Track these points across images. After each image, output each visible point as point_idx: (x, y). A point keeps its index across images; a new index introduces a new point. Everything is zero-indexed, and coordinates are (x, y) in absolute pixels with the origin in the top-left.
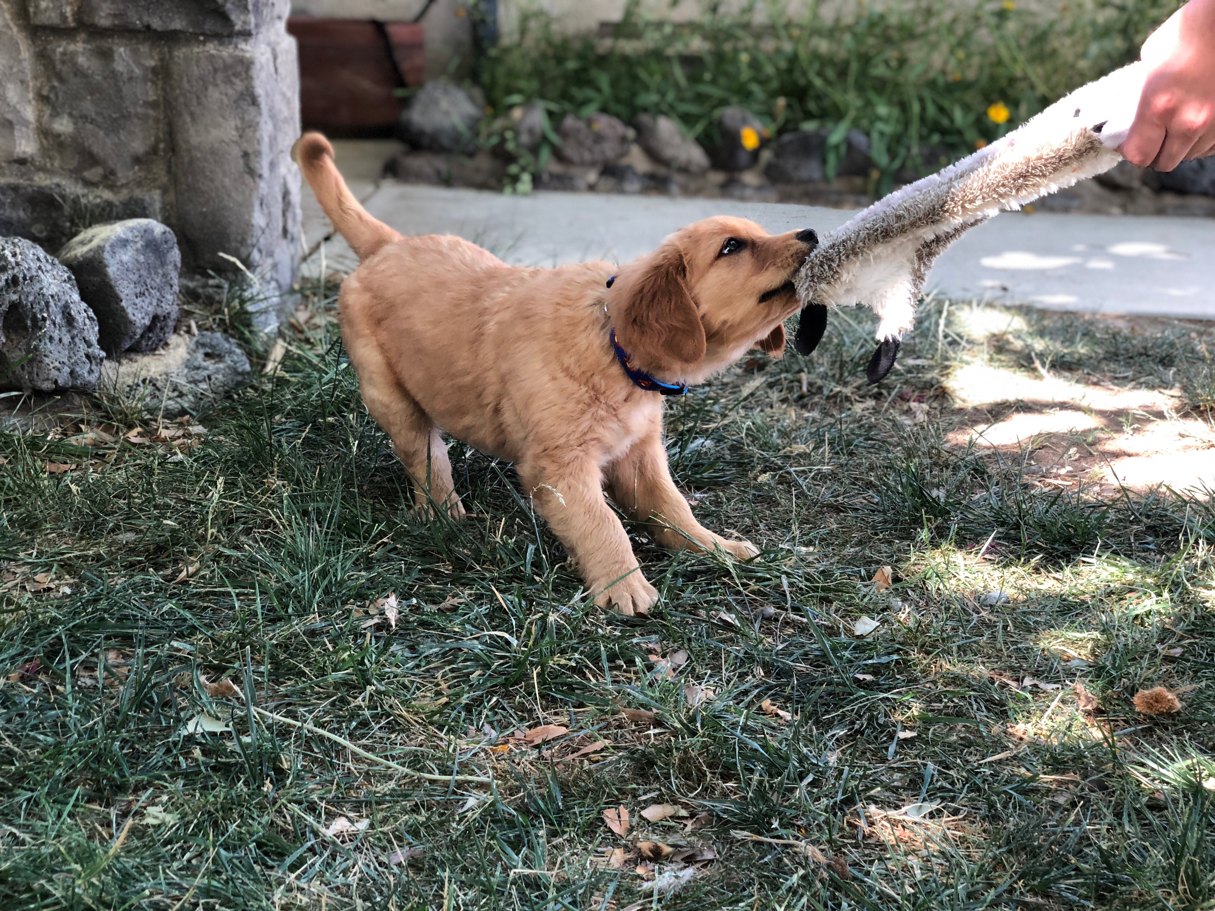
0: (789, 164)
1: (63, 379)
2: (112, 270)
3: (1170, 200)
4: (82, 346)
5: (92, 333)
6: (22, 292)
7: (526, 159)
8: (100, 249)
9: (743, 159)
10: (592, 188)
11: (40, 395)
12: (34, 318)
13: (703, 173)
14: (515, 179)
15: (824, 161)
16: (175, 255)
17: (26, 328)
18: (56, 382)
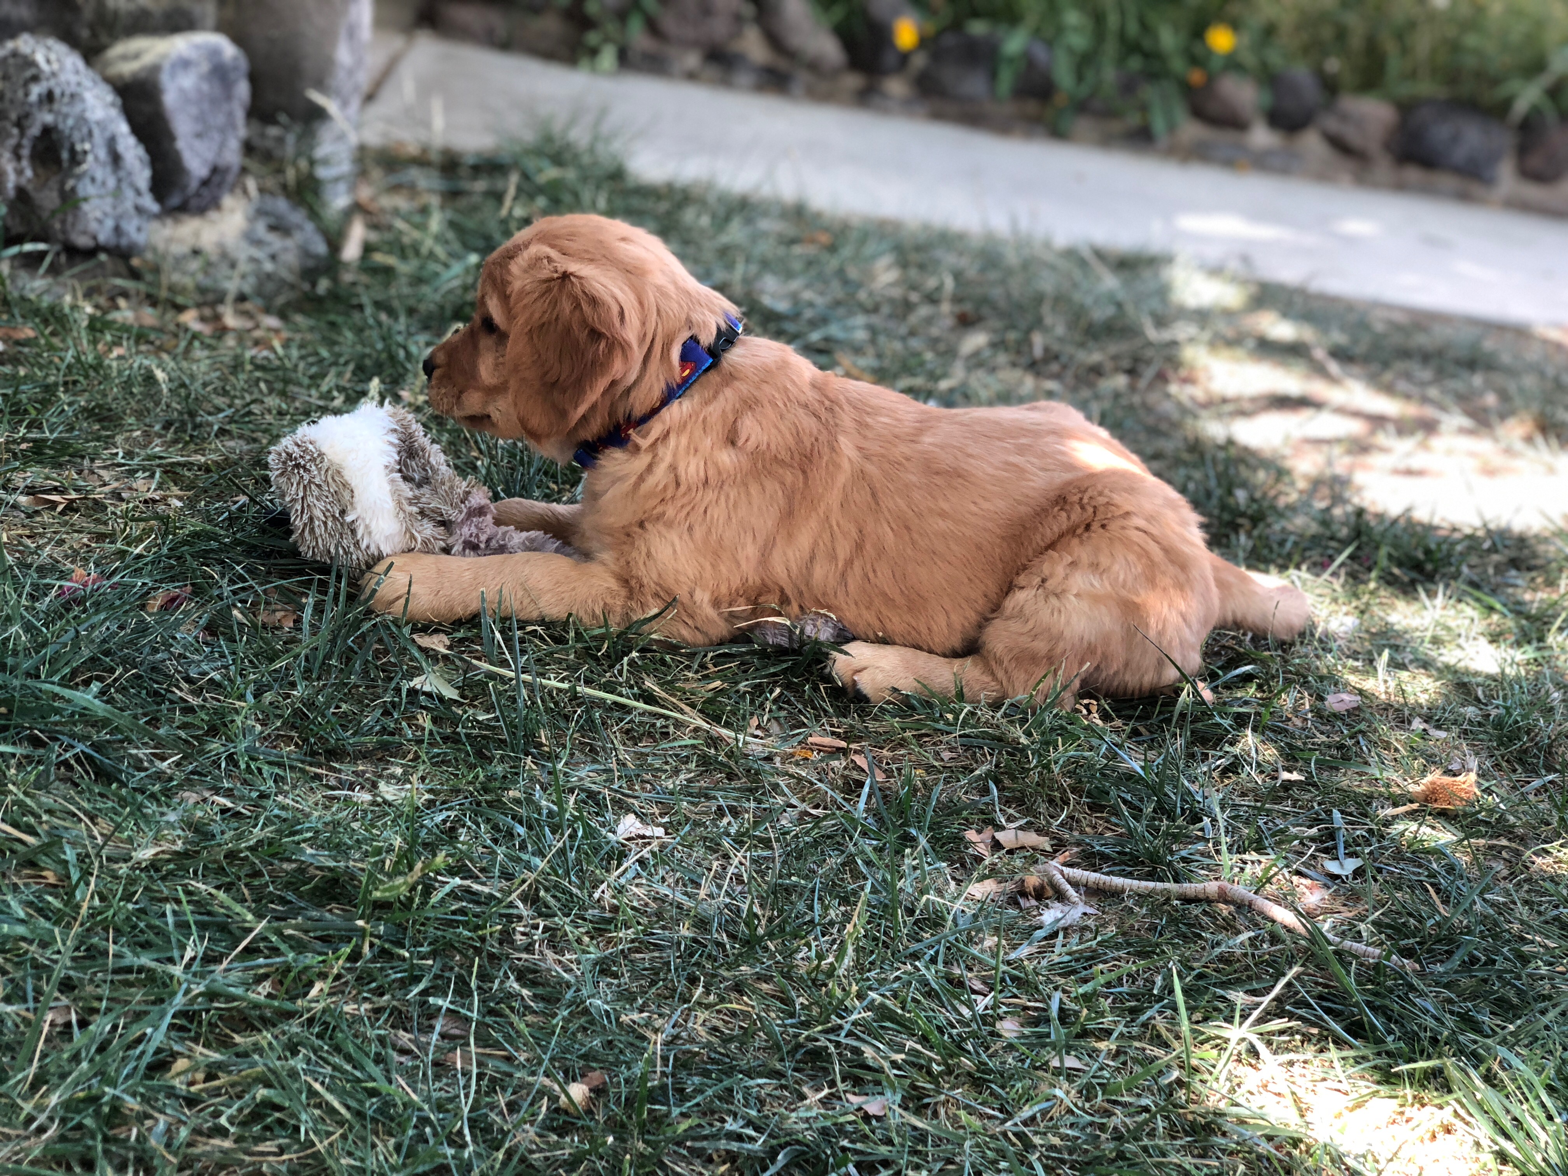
0: (949, 75)
1: (104, 235)
2: (170, 98)
3: (1413, 174)
4: (129, 194)
5: (143, 176)
6: (58, 113)
7: (611, 27)
8: (155, 69)
9: (890, 59)
10: (691, 76)
11: (73, 253)
12: (73, 152)
13: (834, 74)
14: (594, 52)
15: (993, 75)
16: (243, 89)
17: (58, 161)
18: (95, 238)
